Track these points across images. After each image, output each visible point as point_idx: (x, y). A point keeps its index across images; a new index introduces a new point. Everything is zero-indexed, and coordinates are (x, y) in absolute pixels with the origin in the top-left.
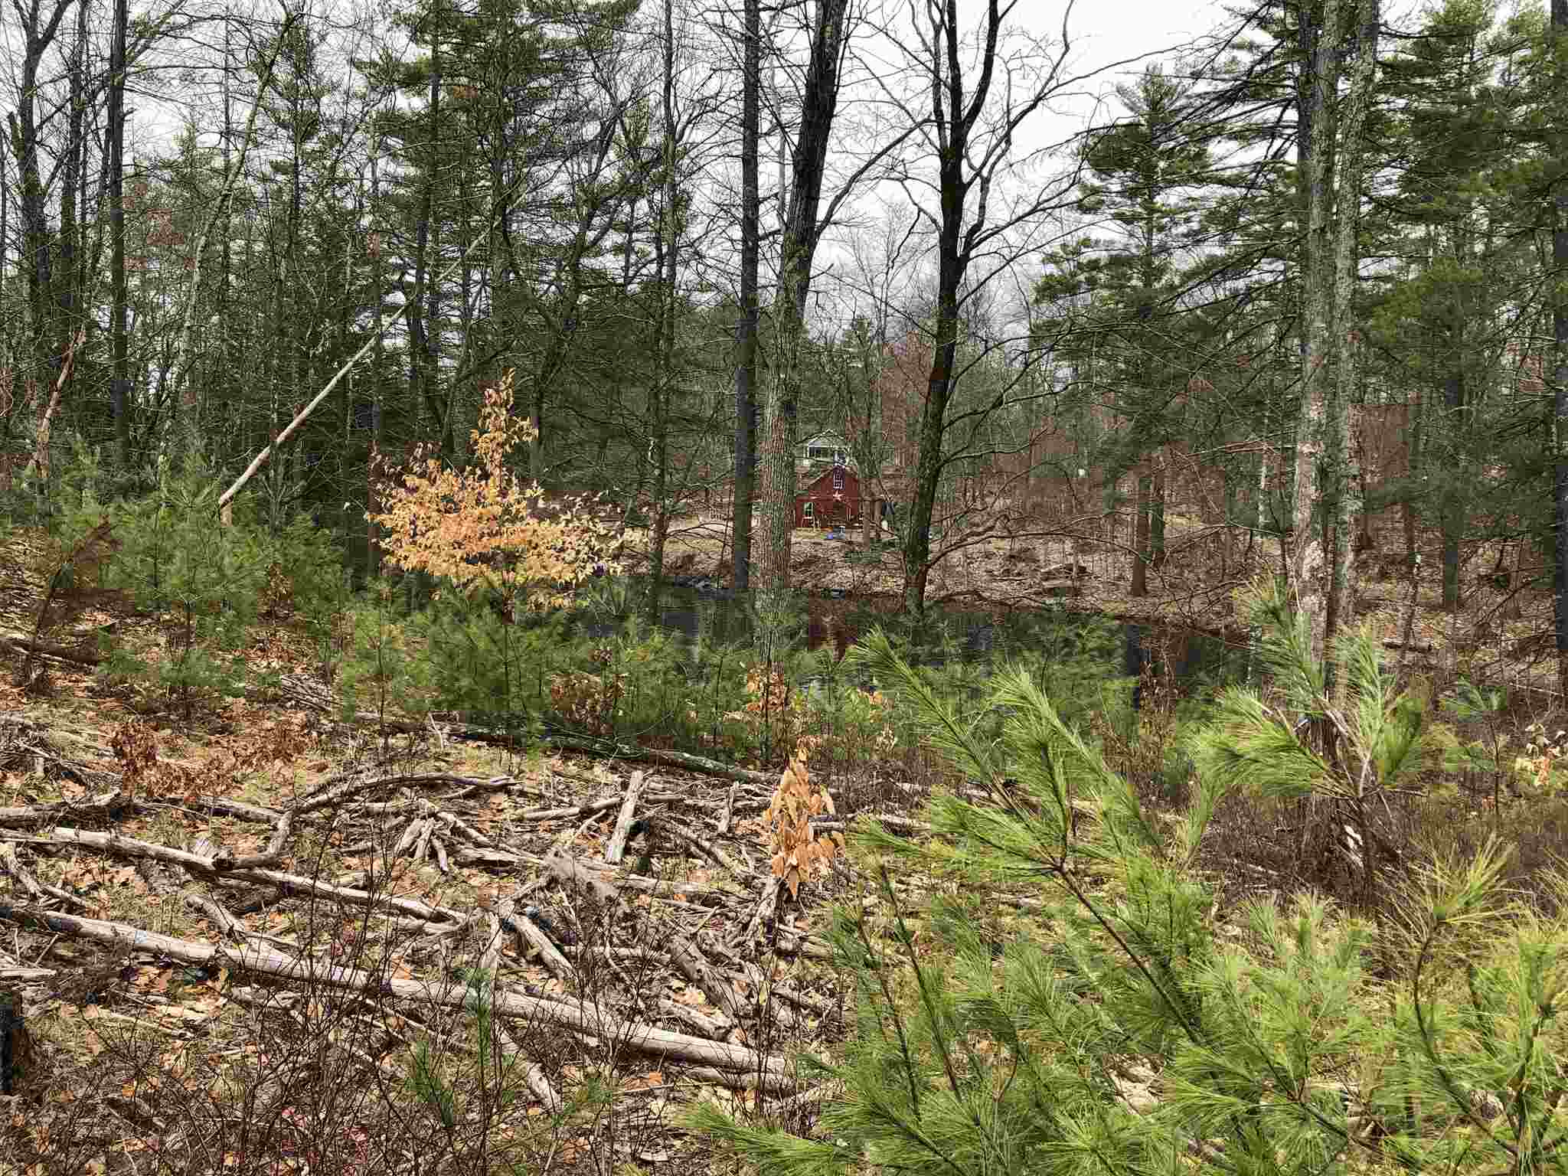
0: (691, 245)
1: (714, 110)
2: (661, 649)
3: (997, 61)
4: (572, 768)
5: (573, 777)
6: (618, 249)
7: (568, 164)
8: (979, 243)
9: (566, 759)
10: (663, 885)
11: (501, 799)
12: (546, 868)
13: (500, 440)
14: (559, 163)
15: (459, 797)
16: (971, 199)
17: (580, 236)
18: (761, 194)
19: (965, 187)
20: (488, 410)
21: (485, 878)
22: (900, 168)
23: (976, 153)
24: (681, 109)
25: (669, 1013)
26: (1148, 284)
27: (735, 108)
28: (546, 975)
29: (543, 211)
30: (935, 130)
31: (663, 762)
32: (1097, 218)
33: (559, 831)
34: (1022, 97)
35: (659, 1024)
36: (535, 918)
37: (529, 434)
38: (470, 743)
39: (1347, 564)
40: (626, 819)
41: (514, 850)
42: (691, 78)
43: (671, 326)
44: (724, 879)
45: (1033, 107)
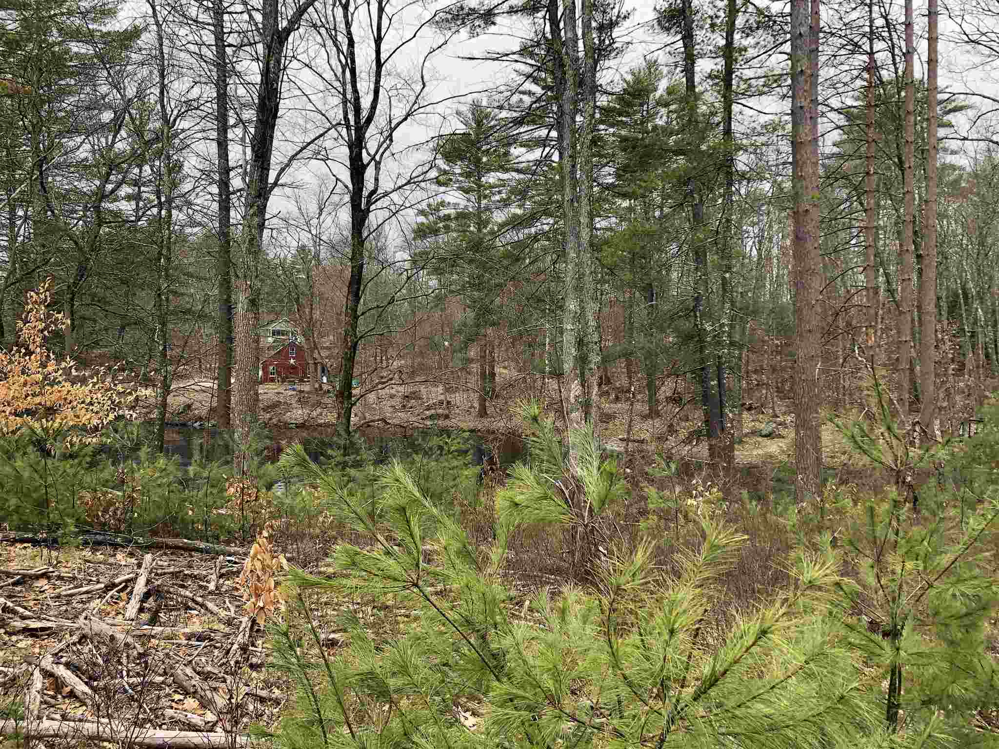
0: (183, 196)
1: (197, 108)
2: (165, 470)
3: (381, 90)
4: (100, 557)
5: (100, 563)
6: (129, 198)
7: (91, 138)
8: (376, 201)
9: (94, 551)
10: (168, 630)
11: (42, 583)
12: (78, 629)
13: (40, 327)
14: (83, 137)
15: (9, 585)
16: (369, 173)
17: (102, 187)
18: (231, 164)
19: (365, 167)
20: (30, 306)
21: (30, 641)
22: (323, 153)
23: (372, 145)
24: (173, 107)
25: (172, 718)
26: (479, 230)
27: (211, 108)
28: (77, 705)
29: (72, 169)
30: (345, 130)
31: (168, 547)
32: (448, 189)
33: (89, 602)
34: (398, 112)
35: (164, 727)
36: (68, 665)
37: (63, 324)
38: (19, 546)
39: (594, 393)
40: (140, 587)
41: (53, 619)
42: (178, 87)
43: (169, 249)
44: (213, 621)
45: (405, 119)
